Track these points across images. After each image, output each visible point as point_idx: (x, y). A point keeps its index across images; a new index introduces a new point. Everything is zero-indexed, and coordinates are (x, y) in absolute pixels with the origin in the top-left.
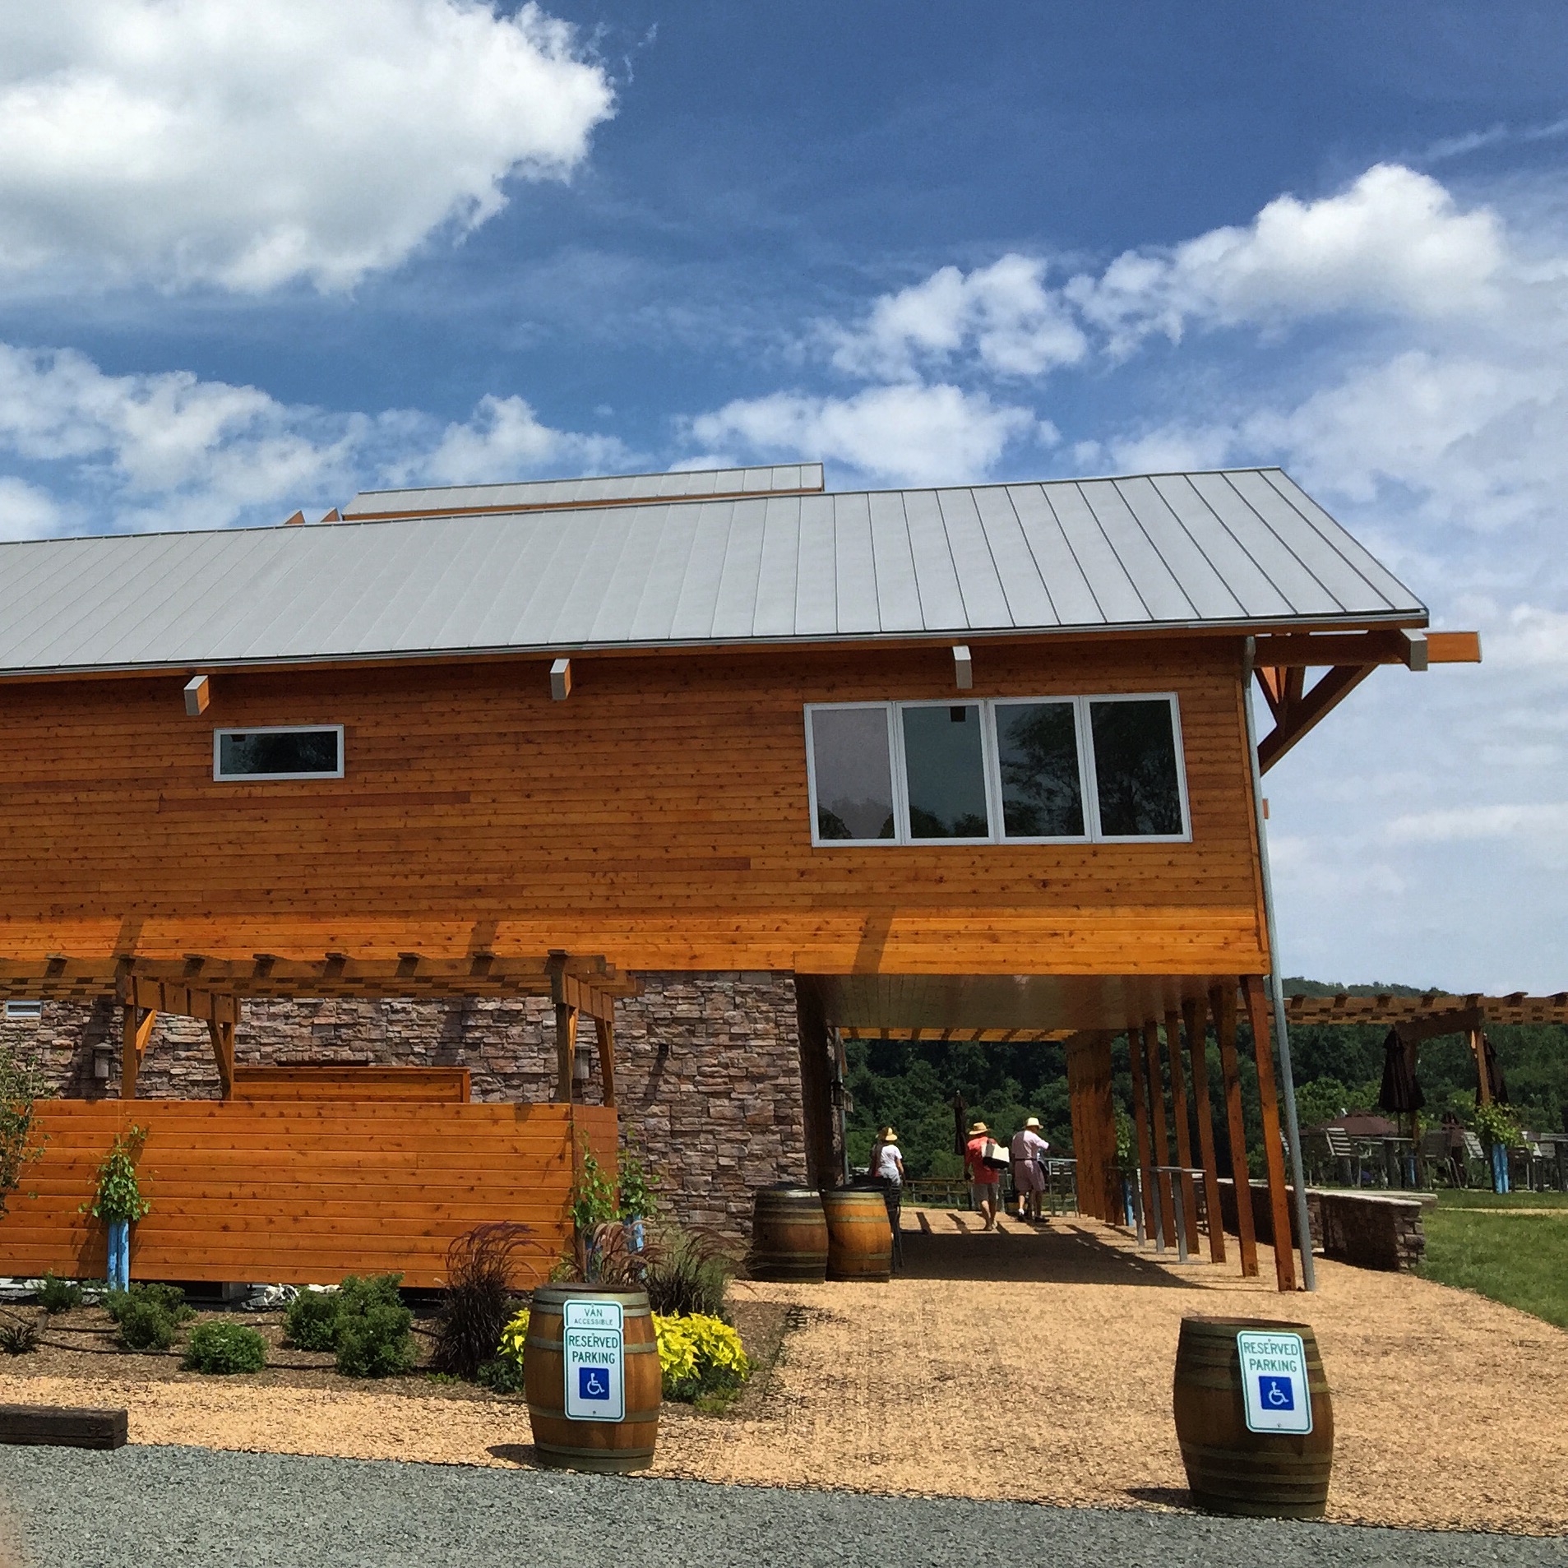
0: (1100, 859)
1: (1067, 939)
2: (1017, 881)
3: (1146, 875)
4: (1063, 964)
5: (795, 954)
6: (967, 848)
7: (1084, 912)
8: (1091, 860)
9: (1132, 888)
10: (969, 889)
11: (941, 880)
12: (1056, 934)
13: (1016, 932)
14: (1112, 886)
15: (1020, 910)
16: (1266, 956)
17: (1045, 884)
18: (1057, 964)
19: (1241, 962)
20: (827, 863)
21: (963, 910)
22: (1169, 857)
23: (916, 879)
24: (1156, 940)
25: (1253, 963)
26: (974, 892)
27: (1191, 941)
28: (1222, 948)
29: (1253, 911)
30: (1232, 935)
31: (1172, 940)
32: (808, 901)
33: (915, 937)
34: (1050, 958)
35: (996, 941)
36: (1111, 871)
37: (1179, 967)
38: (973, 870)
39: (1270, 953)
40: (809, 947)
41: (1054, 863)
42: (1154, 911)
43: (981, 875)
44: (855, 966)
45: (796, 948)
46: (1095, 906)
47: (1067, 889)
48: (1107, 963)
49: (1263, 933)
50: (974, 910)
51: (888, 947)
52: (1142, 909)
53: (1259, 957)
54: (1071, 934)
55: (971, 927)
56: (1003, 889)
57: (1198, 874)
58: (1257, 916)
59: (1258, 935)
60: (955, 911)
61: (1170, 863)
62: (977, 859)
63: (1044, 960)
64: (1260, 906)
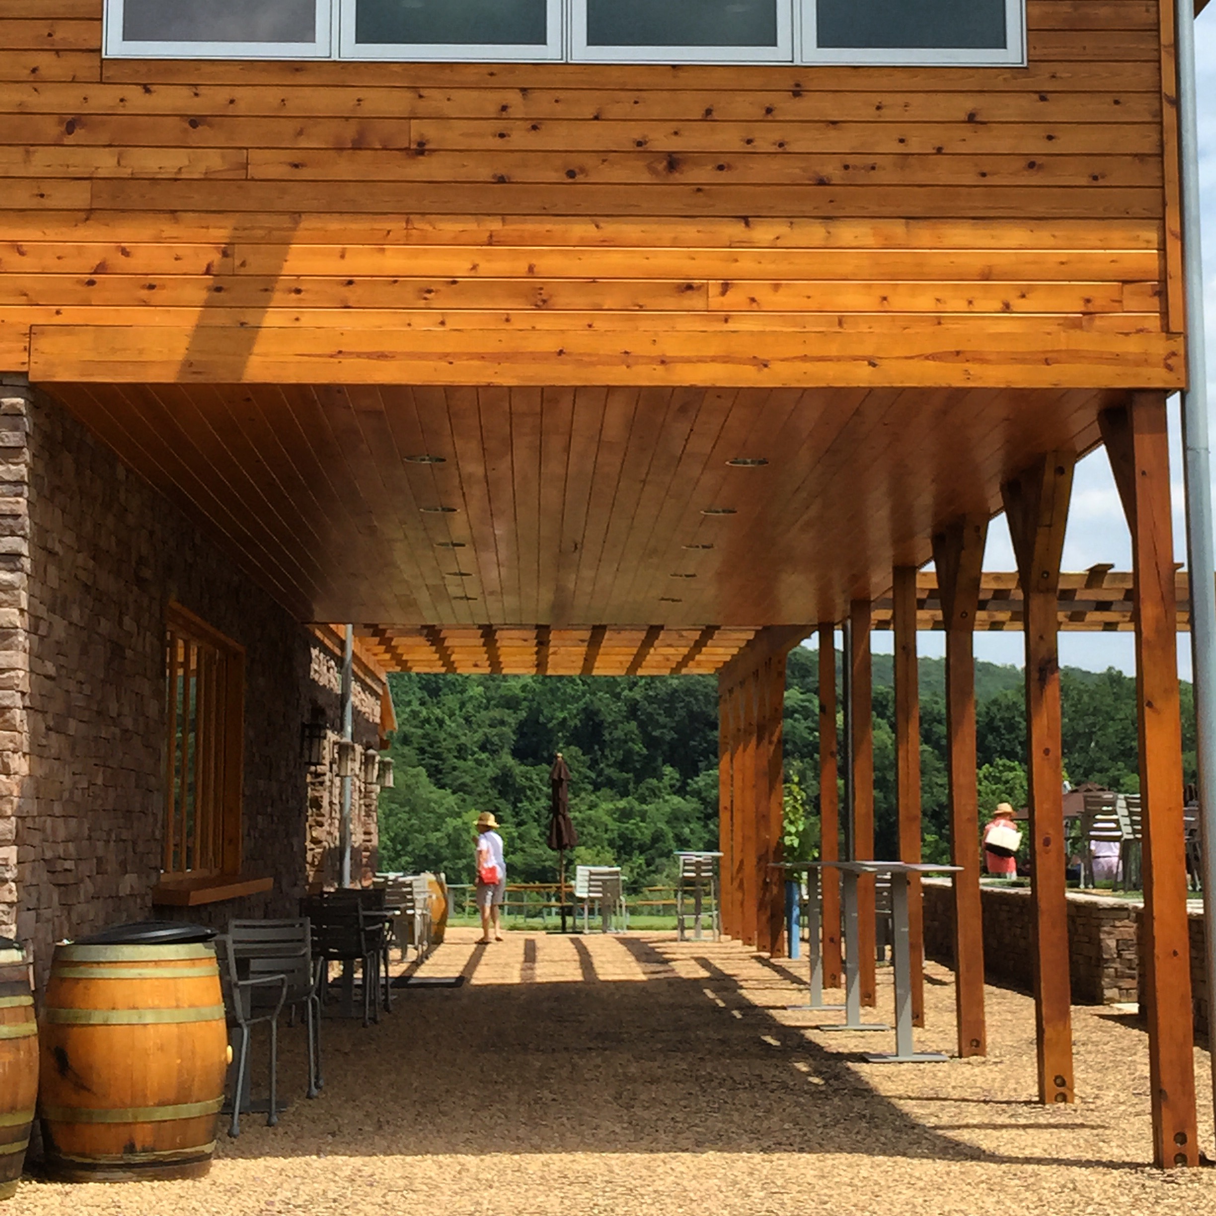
0: (808, 106)
1: (716, 301)
2: (604, 155)
3: (914, 146)
4: (701, 360)
5: (32, 332)
6: (493, 69)
7: (763, 232)
8: (788, 107)
9: (877, 177)
10: (484, 173)
11: (421, 150)
12: (689, 287)
13: (594, 280)
14: (831, 170)
15: (611, 229)
16: (1177, 345)
17: (673, 162)
18: (688, 360)
19: (1117, 359)
20: (136, 99)
21: (470, 226)
22: (968, 104)
23: (358, 145)
24: (924, 302)
25: (1144, 361)
26: (501, 180)
27: (1007, 308)
28: (1075, 325)
29: (1153, 236)
30: (1101, 292)
31: (962, 305)
32: (80, 196)
33: (345, 291)
34: (670, 348)
35: (543, 304)
36: (833, 133)
37: (974, 368)
38: (500, 125)
39: (1185, 335)
40: (71, 314)
41: (699, 114)
42: (924, 234)
43: (520, 138)
44: (188, 364)
45: (38, 316)
46: (791, 218)
47: (723, 177)
48: (805, 358)
49: (1173, 288)
50: (495, 225)
51: (273, 319)
52: (898, 229)
53: (1159, 347)
54: (725, 288)
55: (487, 267)
56: (571, 174)
57: (1034, 145)
58: (1162, 249)
59: (1162, 293)
60: (449, 227)
61: (971, 119)
62: (513, 98)
63: (655, 351)
64: (1172, 223)
